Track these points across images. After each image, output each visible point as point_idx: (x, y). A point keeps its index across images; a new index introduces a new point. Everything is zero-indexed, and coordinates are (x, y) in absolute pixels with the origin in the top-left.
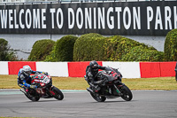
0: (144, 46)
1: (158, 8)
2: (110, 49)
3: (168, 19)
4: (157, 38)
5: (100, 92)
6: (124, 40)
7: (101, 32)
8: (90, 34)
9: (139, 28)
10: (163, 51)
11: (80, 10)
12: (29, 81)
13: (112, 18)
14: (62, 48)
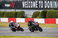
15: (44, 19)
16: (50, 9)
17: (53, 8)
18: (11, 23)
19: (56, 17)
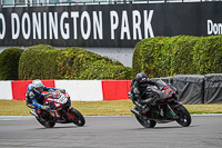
0: (107, 60)
1: (125, 13)
2: (64, 64)
3: (136, 26)
4: (123, 50)
5: (148, 115)
6: (82, 53)
7: (53, 43)
8: (40, 46)
9: (101, 37)
10: (130, 66)
11: (26, 15)
12: (41, 100)
13: (67, 25)
14: (4, 63)
15: (9, 82)
16: (31, 42)
17: (42, 41)
18: (32, 90)
19: (55, 72)
